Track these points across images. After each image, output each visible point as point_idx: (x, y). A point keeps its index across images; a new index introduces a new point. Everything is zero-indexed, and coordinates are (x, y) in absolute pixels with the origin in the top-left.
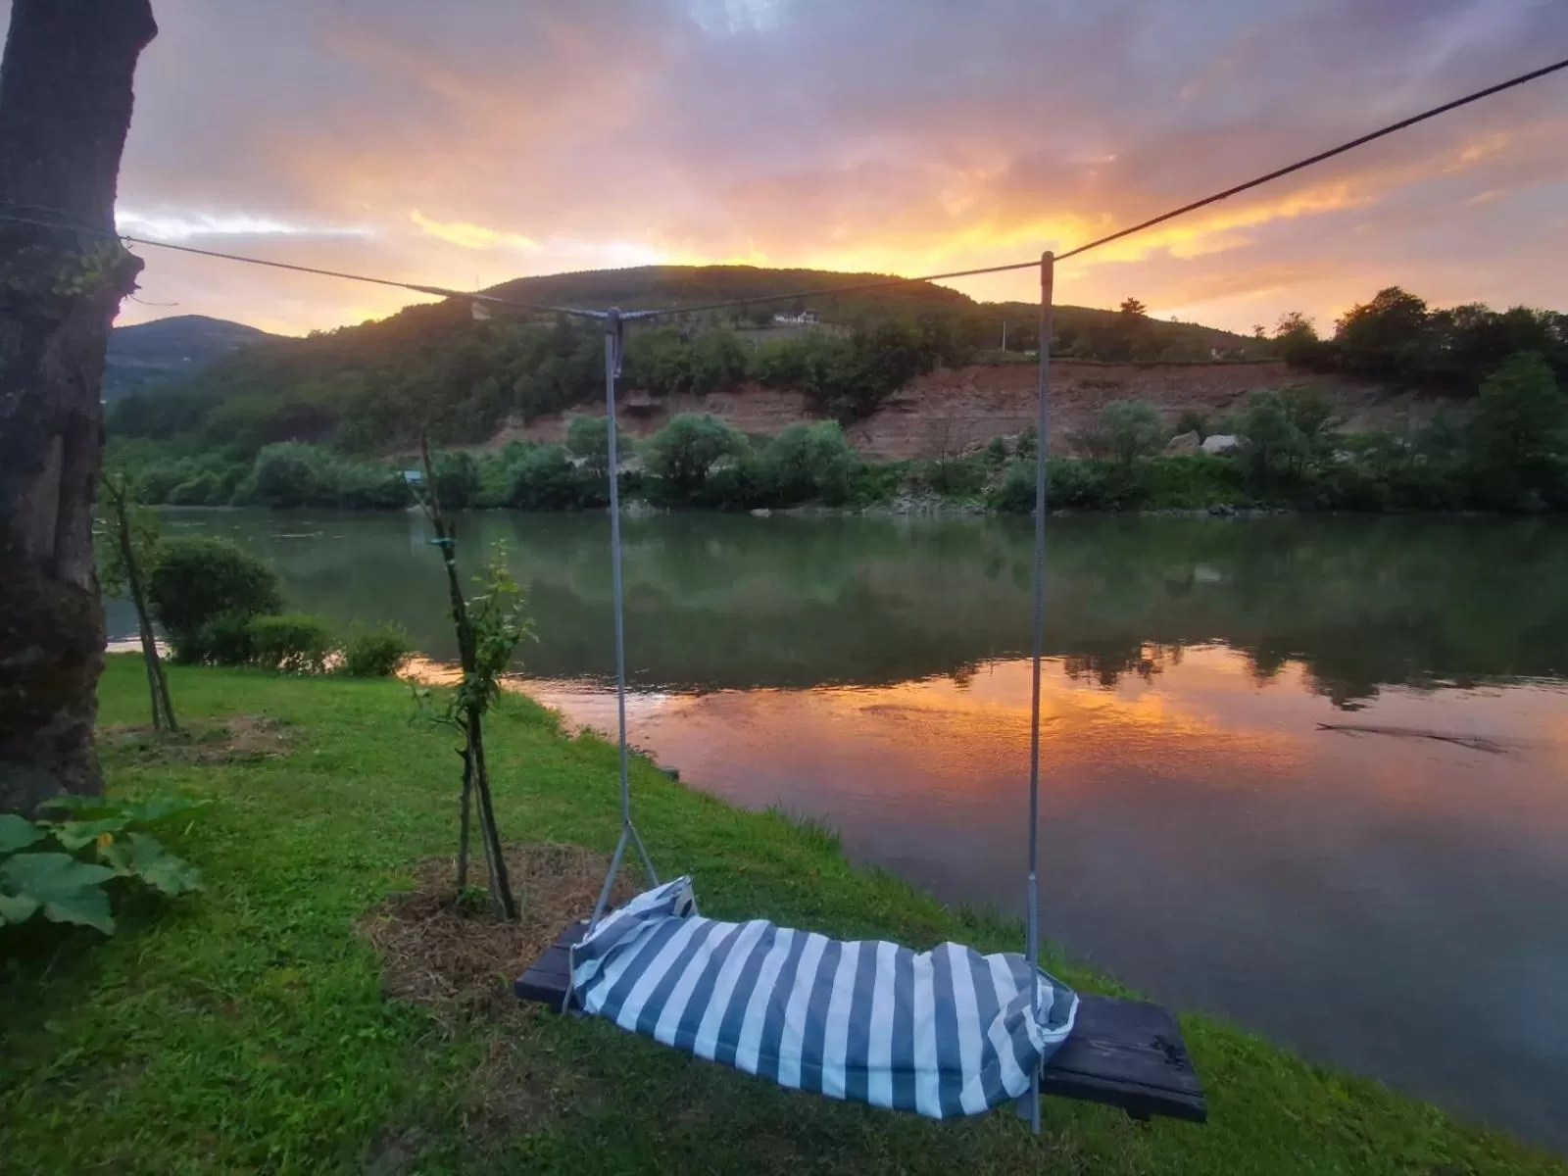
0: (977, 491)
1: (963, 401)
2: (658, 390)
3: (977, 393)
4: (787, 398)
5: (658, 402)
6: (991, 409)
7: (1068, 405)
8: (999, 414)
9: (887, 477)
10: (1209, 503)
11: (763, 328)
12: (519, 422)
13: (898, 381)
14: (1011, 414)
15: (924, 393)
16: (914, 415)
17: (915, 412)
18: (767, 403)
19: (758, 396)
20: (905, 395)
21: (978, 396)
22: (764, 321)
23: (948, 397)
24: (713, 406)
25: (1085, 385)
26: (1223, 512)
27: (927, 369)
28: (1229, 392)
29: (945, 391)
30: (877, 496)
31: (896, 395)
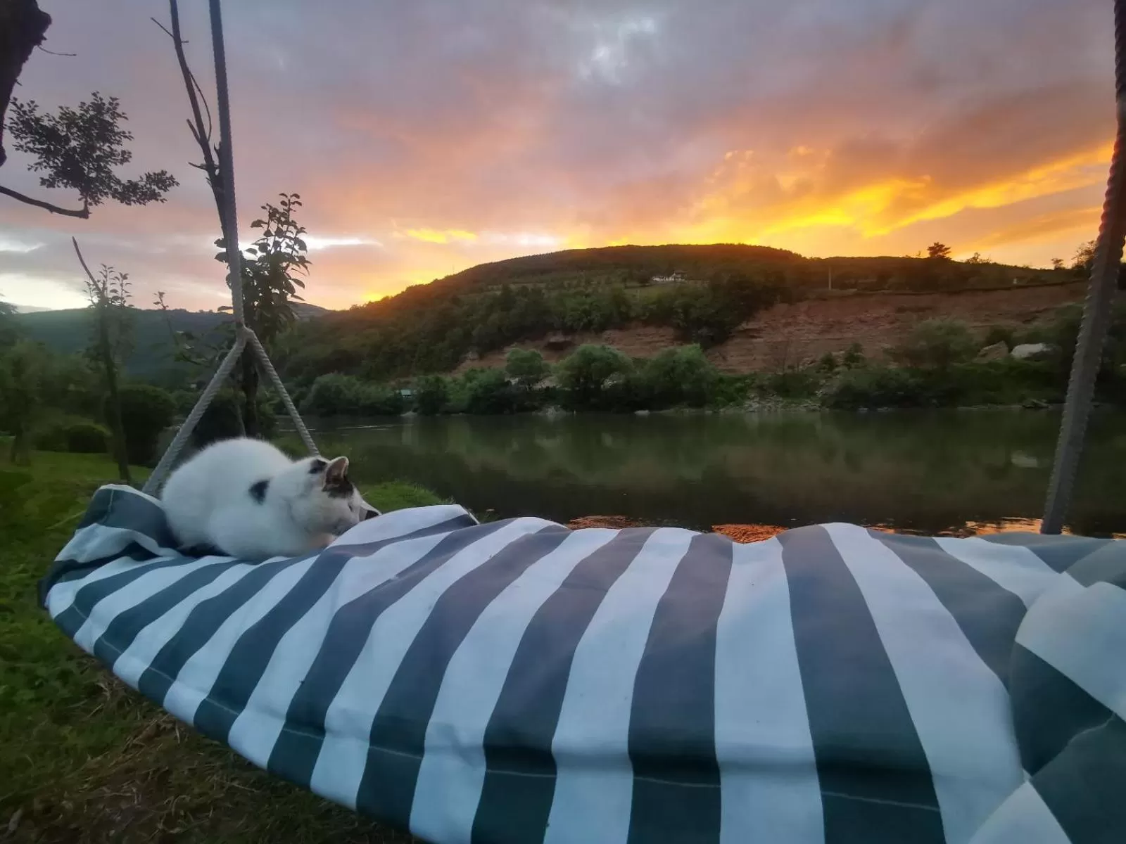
0: (811, 394)
1: (798, 328)
2: (569, 330)
3: (811, 321)
4: (661, 331)
5: (569, 339)
6: (822, 332)
7: (888, 326)
8: (830, 336)
9: (739, 385)
10: (1021, 399)
11: (644, 286)
12: (476, 356)
13: (748, 314)
14: (838, 336)
15: (766, 323)
16: (759, 340)
17: (760, 337)
18: (646, 335)
19: (640, 331)
20: (752, 325)
21: (811, 324)
22: (644, 281)
23: (787, 325)
24: (607, 340)
25: (901, 310)
26: (1036, 407)
27: (769, 305)
28: (1033, 309)
29: (783, 321)
30: (731, 399)
31: (744, 326)
